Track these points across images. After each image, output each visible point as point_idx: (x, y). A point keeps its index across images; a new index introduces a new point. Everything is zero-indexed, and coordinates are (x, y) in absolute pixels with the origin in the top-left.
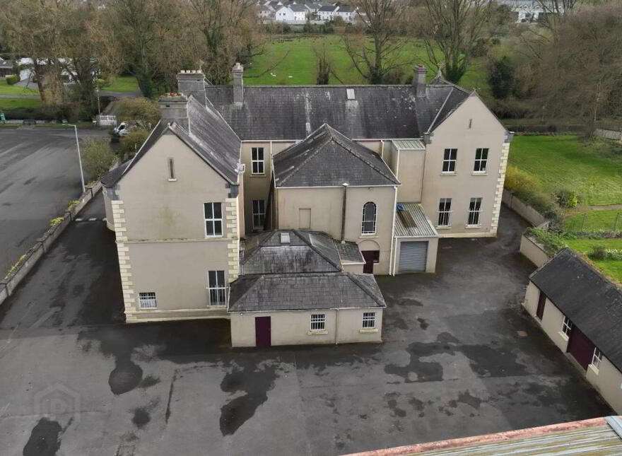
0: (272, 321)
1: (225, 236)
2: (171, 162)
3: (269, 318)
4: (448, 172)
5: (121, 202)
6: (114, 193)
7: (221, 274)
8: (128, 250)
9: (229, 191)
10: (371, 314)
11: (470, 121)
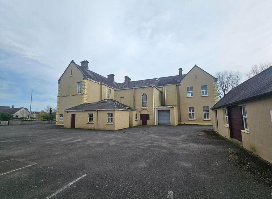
0: (76, 116)
1: (82, 93)
4: (190, 96)
6: (59, 82)
8: (59, 99)
10: (112, 114)
11: (196, 75)
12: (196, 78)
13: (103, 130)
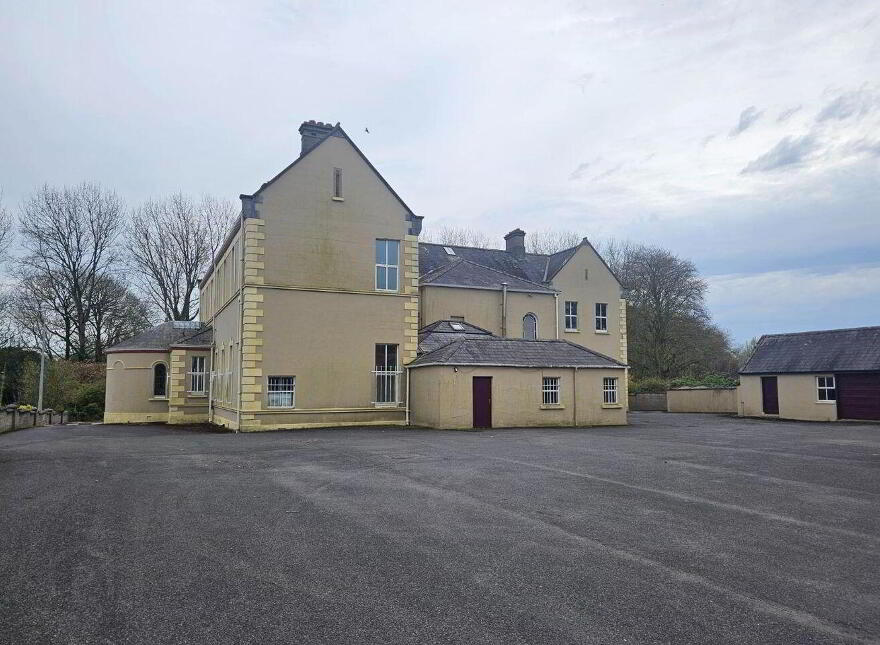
0: (494, 383)
1: (402, 289)
2: (338, 176)
3: (490, 378)
4: (571, 330)
5: (262, 222)
6: (253, 207)
7: (393, 348)
8: (261, 300)
9: (409, 224)
10: (612, 380)
11: (586, 271)
12: (586, 278)
13: (594, 427)
